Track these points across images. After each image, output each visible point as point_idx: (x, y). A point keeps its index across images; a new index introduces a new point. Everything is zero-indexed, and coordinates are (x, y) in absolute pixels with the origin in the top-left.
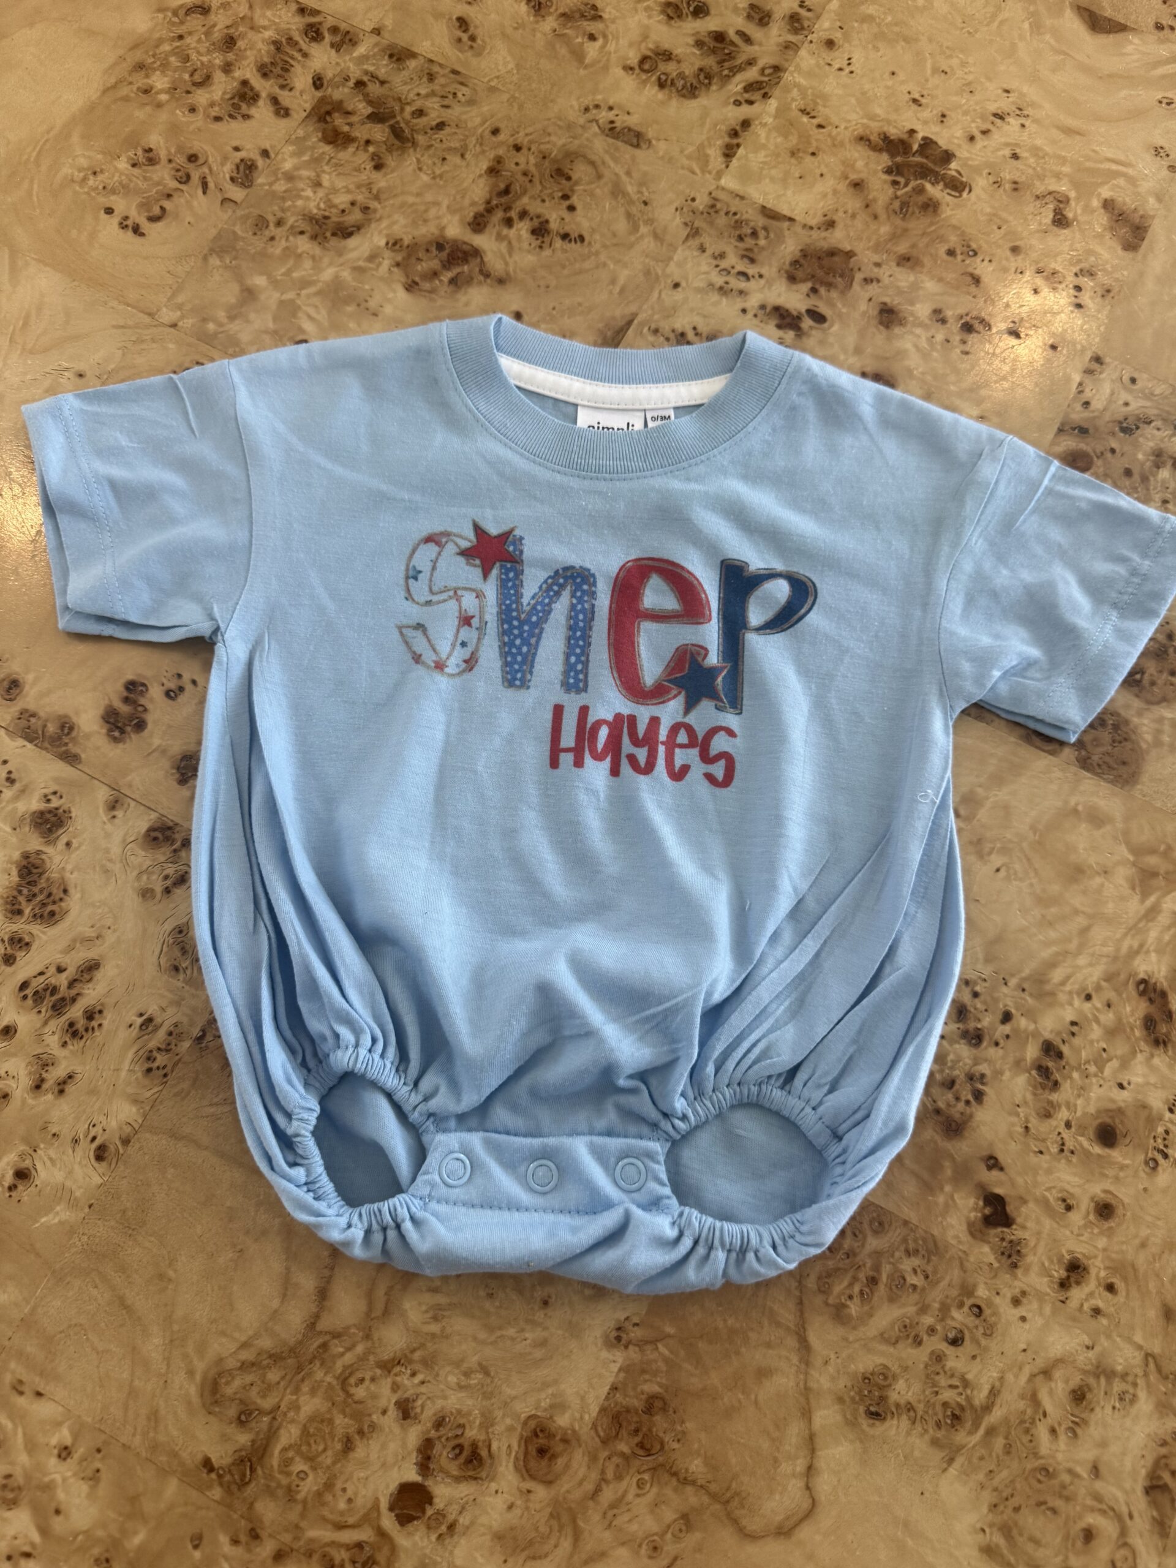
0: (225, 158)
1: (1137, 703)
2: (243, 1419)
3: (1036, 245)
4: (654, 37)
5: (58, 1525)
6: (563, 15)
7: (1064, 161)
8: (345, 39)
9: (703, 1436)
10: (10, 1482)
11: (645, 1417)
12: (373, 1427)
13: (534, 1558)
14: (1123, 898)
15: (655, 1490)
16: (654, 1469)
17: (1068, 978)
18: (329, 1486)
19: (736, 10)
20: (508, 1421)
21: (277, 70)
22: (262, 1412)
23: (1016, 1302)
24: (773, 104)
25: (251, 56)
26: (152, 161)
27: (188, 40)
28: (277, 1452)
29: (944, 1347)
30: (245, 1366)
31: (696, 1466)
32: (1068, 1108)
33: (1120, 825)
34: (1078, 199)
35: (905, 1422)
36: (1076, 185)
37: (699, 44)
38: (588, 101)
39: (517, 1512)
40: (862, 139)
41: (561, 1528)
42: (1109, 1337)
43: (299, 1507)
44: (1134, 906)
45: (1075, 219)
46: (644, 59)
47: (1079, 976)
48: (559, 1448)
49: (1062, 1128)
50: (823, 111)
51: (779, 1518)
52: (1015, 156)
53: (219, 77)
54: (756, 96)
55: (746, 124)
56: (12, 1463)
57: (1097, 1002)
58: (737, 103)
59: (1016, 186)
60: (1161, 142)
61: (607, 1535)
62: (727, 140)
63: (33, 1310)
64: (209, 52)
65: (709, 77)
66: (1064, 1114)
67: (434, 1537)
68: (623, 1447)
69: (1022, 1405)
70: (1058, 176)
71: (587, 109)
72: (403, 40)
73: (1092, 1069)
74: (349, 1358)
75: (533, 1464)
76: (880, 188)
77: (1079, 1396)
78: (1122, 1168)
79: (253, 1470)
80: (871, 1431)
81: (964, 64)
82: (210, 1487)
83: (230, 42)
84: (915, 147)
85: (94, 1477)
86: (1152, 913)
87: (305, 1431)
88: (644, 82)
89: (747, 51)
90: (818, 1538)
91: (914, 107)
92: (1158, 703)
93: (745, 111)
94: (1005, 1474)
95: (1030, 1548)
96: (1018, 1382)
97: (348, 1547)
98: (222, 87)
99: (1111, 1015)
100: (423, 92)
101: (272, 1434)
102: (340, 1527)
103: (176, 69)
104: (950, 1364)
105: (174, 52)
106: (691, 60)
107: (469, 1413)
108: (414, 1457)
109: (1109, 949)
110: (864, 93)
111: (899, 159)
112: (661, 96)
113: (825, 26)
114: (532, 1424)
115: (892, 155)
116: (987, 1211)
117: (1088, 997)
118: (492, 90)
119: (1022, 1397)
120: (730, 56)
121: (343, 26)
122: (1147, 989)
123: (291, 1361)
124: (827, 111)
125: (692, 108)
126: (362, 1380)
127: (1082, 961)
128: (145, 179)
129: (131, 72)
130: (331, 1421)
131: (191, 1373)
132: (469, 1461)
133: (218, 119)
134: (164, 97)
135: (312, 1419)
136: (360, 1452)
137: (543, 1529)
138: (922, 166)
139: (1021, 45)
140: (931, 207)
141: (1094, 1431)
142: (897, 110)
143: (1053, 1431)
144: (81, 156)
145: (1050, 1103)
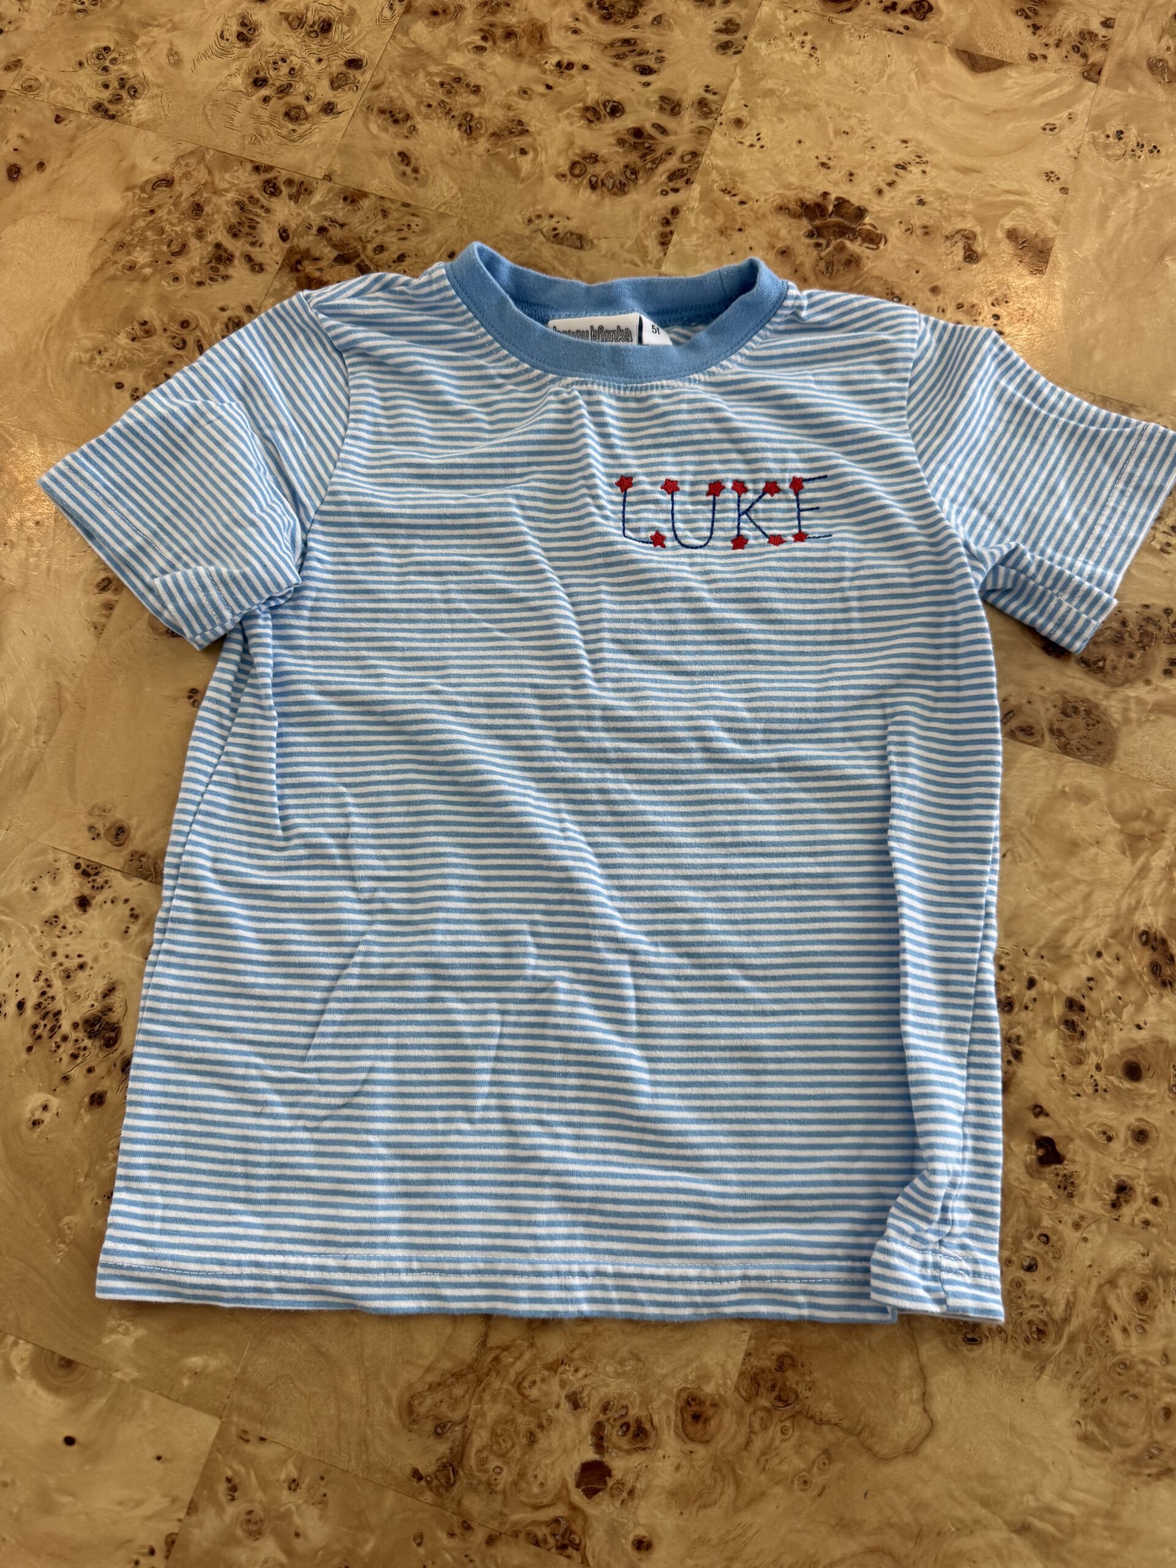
0: (214, 320)
1: (1103, 688)
2: (440, 1430)
3: (951, 282)
4: (579, 142)
5: (299, 1545)
6: (494, 134)
7: (965, 199)
8: (300, 190)
9: (830, 1382)
10: (252, 1517)
11: (778, 1375)
12: (550, 1420)
13: (705, 1507)
14: (1116, 863)
15: (797, 1434)
16: (793, 1416)
17: (1079, 940)
18: (522, 1475)
19: (648, 104)
20: (663, 1397)
21: (246, 229)
22: (454, 1423)
23: (1077, 1226)
24: (696, 188)
25: (219, 221)
26: (149, 333)
27: (162, 213)
28: (472, 1452)
29: (1022, 1274)
30: (432, 1388)
31: (828, 1409)
32: (1096, 1051)
33: (1104, 799)
34: (984, 233)
35: (998, 1343)
36: (981, 220)
37: (621, 142)
38: (528, 213)
39: (685, 1470)
40: (782, 209)
41: (723, 1478)
42: (1160, 1243)
43: (500, 1498)
44: (1127, 868)
45: (985, 254)
46: (574, 165)
47: (1088, 937)
48: (710, 1412)
49: (1093, 1072)
50: (743, 188)
51: (905, 1440)
52: (921, 202)
53: (194, 243)
54: (680, 183)
55: (675, 211)
56: (251, 1501)
57: (1107, 957)
58: (664, 193)
59: (927, 231)
60: (1050, 167)
61: (763, 1477)
62: (660, 229)
63: (244, 1370)
64: (180, 221)
65: (634, 172)
66: (1093, 1059)
67: (618, 1504)
68: (764, 1402)
69: (1094, 1312)
70: (962, 215)
71: (530, 221)
72: (353, 182)
73: (1112, 1016)
74: (519, 1366)
75: (690, 1429)
76: (806, 253)
77: (1142, 1297)
78: (1150, 1097)
79: (455, 1473)
80: (971, 1355)
81: (862, 122)
82: (421, 1493)
83: (197, 209)
84: (831, 208)
85: (322, 1502)
86: (1144, 871)
87: (493, 1433)
88: (577, 188)
89: (665, 142)
90: (940, 1451)
91: (824, 171)
92: (1122, 685)
93: (672, 199)
94: (1089, 1372)
95: (1120, 1431)
96: (1088, 1294)
97: (547, 1524)
98: (198, 252)
99: (1121, 967)
100: (380, 228)
101: (466, 1441)
102: (538, 1507)
103: (154, 243)
104: (1029, 1287)
105: (148, 227)
106: (616, 159)
107: (629, 1395)
108: (590, 1440)
109: (1111, 910)
110: (776, 165)
111: (817, 222)
112: (594, 197)
113: (731, 106)
114: (684, 1395)
115: (811, 219)
116: (1041, 1152)
117: (1099, 955)
118: (442, 216)
119: (1094, 1305)
120: (650, 149)
121: (297, 178)
122: (1149, 939)
123: (471, 1377)
124: (746, 187)
125: (623, 206)
126: (534, 1382)
127: (1088, 924)
128: (146, 350)
129: (113, 252)
130: (513, 1421)
131: (388, 1401)
132: (636, 1436)
133: (200, 284)
134: (148, 271)
135: (497, 1422)
136: (543, 1442)
137: (708, 1482)
138: (839, 225)
139: (911, 96)
140: (853, 262)
141: (1160, 1325)
142: (808, 176)
143: (1125, 1330)
144: (85, 338)
145: (1080, 1051)
